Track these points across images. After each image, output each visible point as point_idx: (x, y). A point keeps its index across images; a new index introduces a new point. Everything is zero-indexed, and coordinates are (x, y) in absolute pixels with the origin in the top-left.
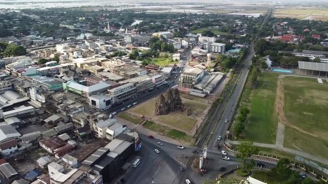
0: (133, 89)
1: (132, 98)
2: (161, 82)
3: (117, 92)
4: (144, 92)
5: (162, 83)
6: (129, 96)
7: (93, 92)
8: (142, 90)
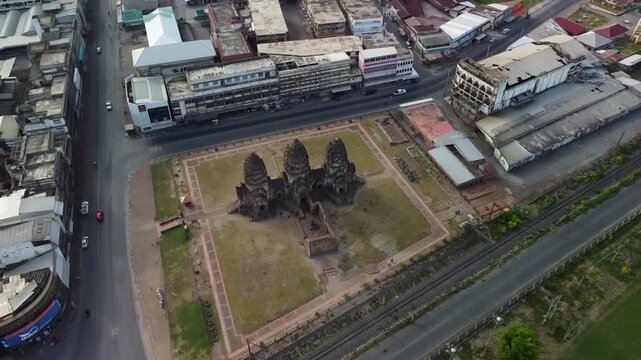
0: (272, 81)
1: (260, 109)
2: (389, 72)
3: (206, 83)
4: (314, 95)
5: (394, 76)
6: (248, 103)
7: (151, 67)
8: (308, 88)
